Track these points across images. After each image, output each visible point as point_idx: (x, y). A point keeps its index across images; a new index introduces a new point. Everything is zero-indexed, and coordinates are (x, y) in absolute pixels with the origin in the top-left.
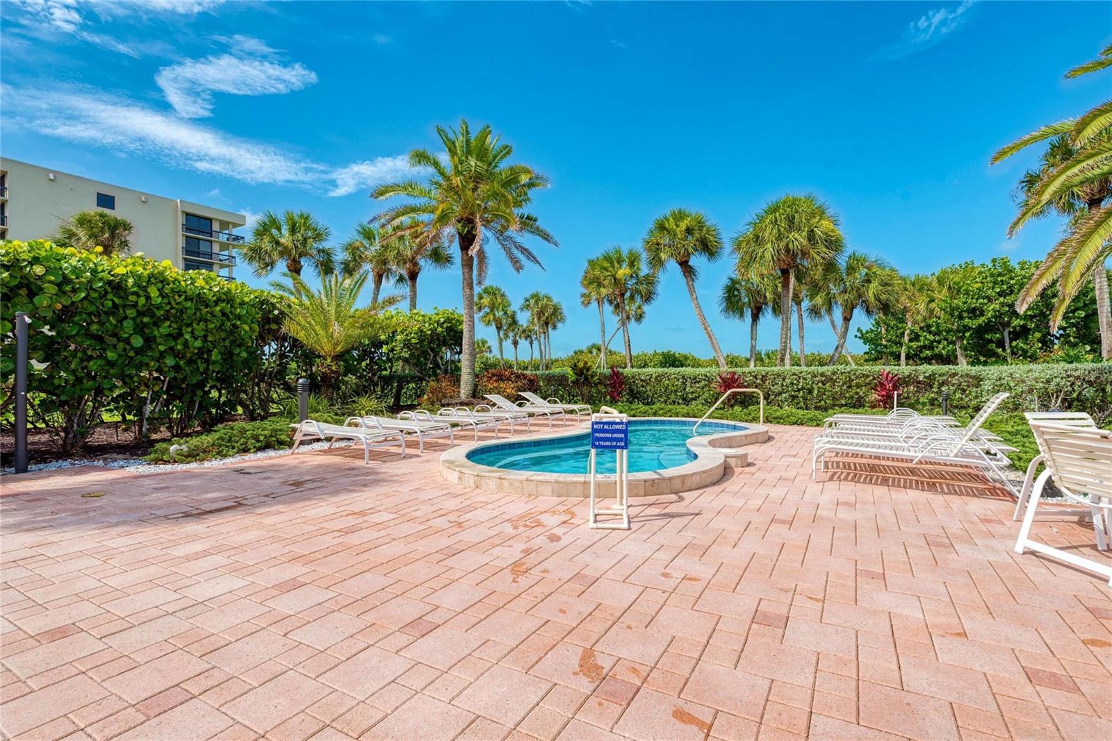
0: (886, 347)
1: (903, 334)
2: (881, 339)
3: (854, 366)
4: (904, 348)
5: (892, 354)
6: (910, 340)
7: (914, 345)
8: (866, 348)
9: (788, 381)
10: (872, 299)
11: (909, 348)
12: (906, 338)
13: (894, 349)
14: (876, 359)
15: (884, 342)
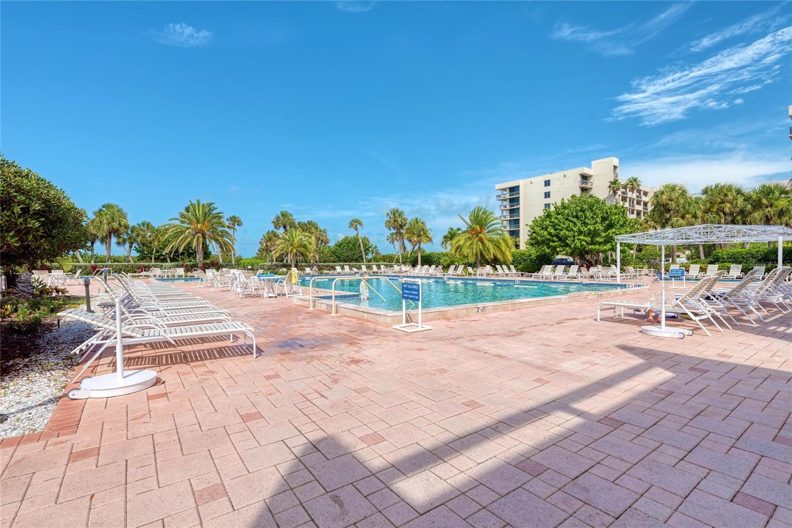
0: (146, 254)
1: (153, 249)
2: (144, 251)
3: (133, 263)
4: (153, 255)
5: (149, 257)
6: (156, 252)
7: (157, 254)
8: (138, 254)
9: (114, 267)
10: (139, 242)
11: (155, 255)
12: (154, 252)
13: (150, 255)
14: (142, 260)
15: (145, 252)
